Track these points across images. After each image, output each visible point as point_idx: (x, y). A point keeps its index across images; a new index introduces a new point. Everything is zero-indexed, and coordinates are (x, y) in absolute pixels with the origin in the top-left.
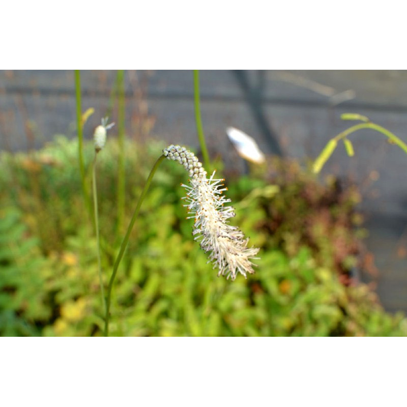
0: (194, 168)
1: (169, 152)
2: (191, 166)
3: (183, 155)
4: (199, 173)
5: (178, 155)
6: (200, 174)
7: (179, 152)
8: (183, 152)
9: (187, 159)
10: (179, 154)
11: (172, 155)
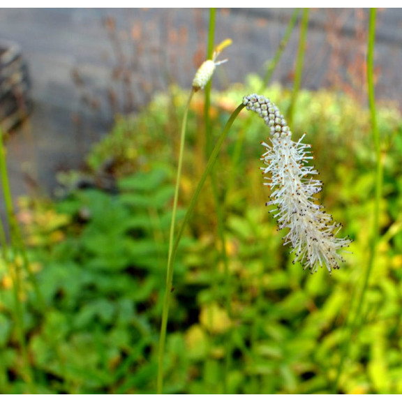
0: (275, 125)
1: (249, 100)
2: (272, 122)
3: (264, 107)
4: (281, 131)
5: (259, 106)
6: (283, 133)
7: (260, 102)
8: (266, 103)
9: (269, 113)
10: (261, 105)
11: (251, 104)
